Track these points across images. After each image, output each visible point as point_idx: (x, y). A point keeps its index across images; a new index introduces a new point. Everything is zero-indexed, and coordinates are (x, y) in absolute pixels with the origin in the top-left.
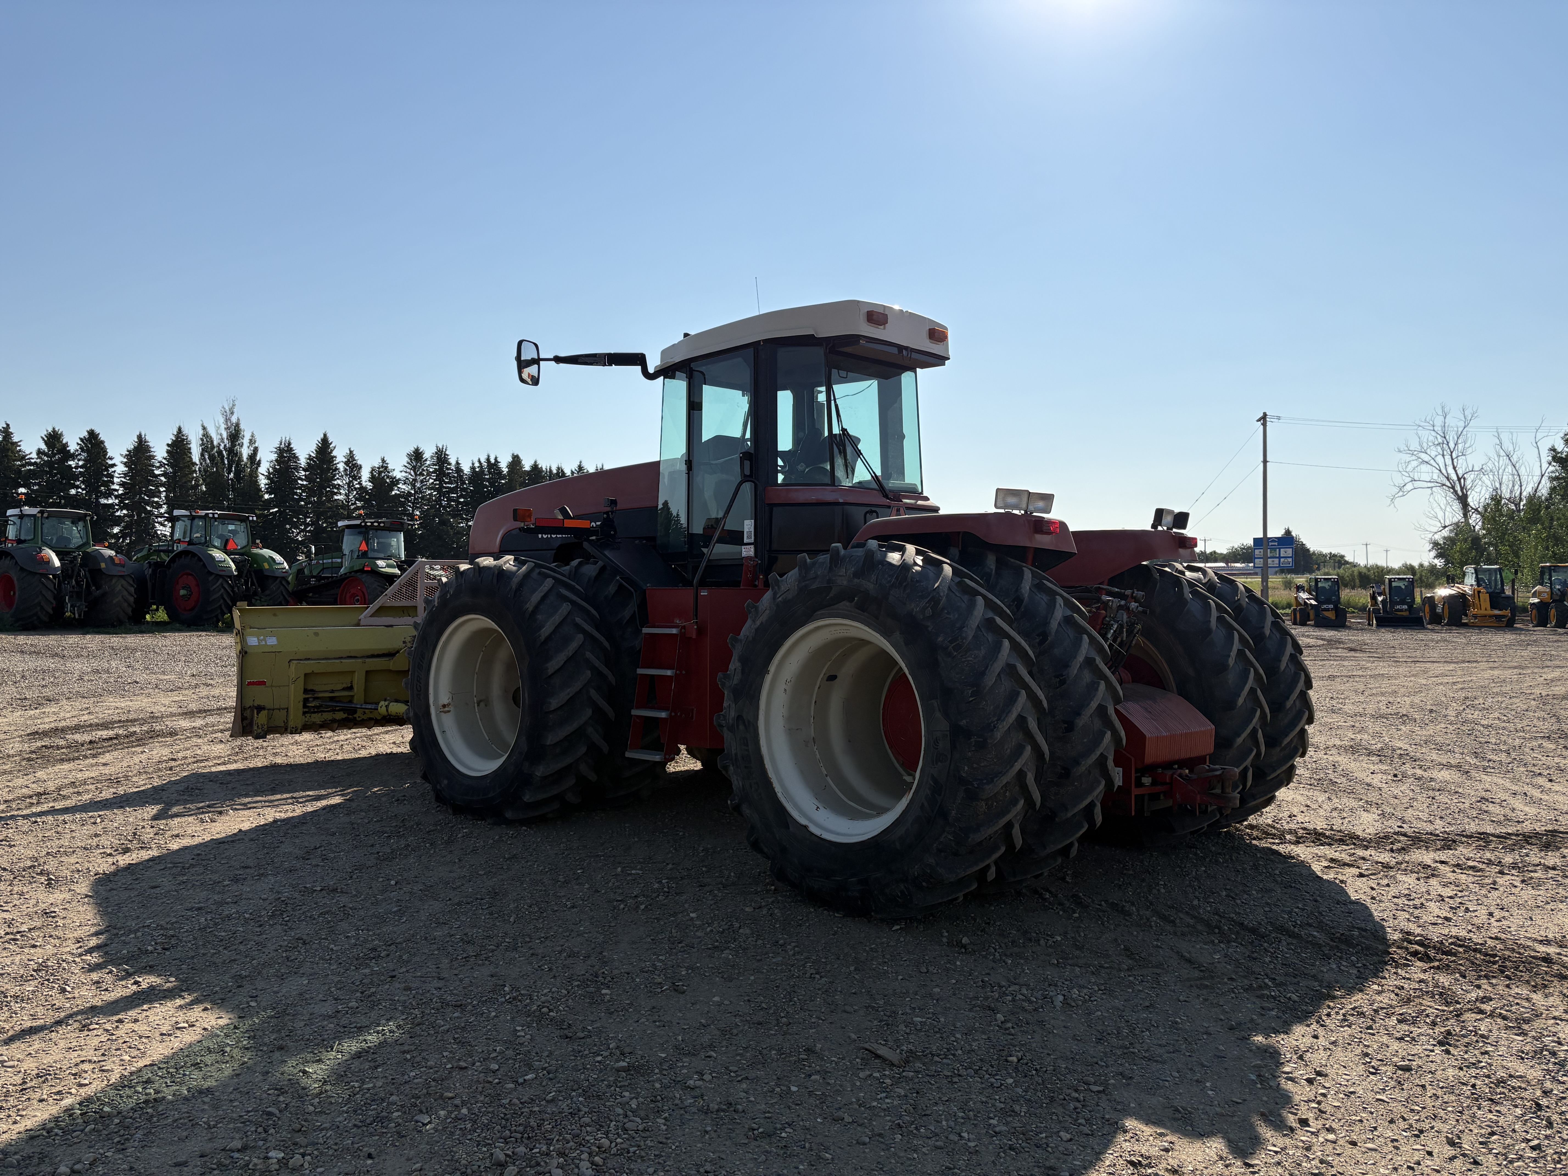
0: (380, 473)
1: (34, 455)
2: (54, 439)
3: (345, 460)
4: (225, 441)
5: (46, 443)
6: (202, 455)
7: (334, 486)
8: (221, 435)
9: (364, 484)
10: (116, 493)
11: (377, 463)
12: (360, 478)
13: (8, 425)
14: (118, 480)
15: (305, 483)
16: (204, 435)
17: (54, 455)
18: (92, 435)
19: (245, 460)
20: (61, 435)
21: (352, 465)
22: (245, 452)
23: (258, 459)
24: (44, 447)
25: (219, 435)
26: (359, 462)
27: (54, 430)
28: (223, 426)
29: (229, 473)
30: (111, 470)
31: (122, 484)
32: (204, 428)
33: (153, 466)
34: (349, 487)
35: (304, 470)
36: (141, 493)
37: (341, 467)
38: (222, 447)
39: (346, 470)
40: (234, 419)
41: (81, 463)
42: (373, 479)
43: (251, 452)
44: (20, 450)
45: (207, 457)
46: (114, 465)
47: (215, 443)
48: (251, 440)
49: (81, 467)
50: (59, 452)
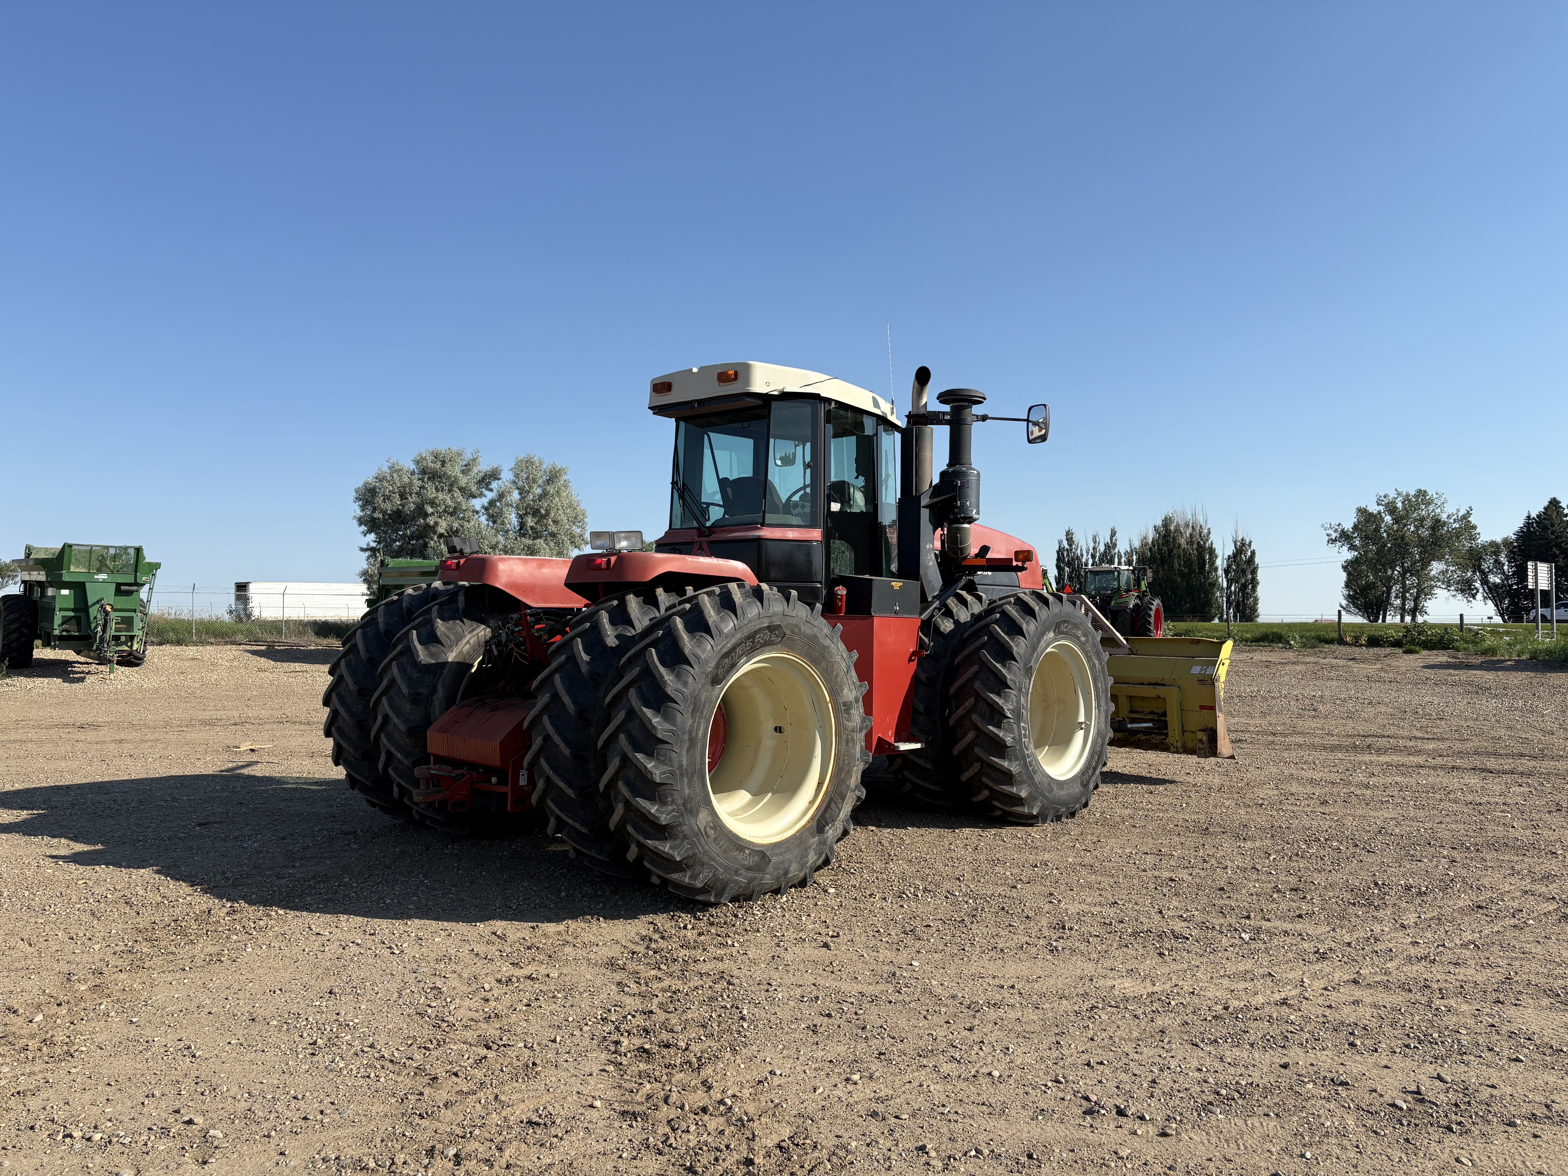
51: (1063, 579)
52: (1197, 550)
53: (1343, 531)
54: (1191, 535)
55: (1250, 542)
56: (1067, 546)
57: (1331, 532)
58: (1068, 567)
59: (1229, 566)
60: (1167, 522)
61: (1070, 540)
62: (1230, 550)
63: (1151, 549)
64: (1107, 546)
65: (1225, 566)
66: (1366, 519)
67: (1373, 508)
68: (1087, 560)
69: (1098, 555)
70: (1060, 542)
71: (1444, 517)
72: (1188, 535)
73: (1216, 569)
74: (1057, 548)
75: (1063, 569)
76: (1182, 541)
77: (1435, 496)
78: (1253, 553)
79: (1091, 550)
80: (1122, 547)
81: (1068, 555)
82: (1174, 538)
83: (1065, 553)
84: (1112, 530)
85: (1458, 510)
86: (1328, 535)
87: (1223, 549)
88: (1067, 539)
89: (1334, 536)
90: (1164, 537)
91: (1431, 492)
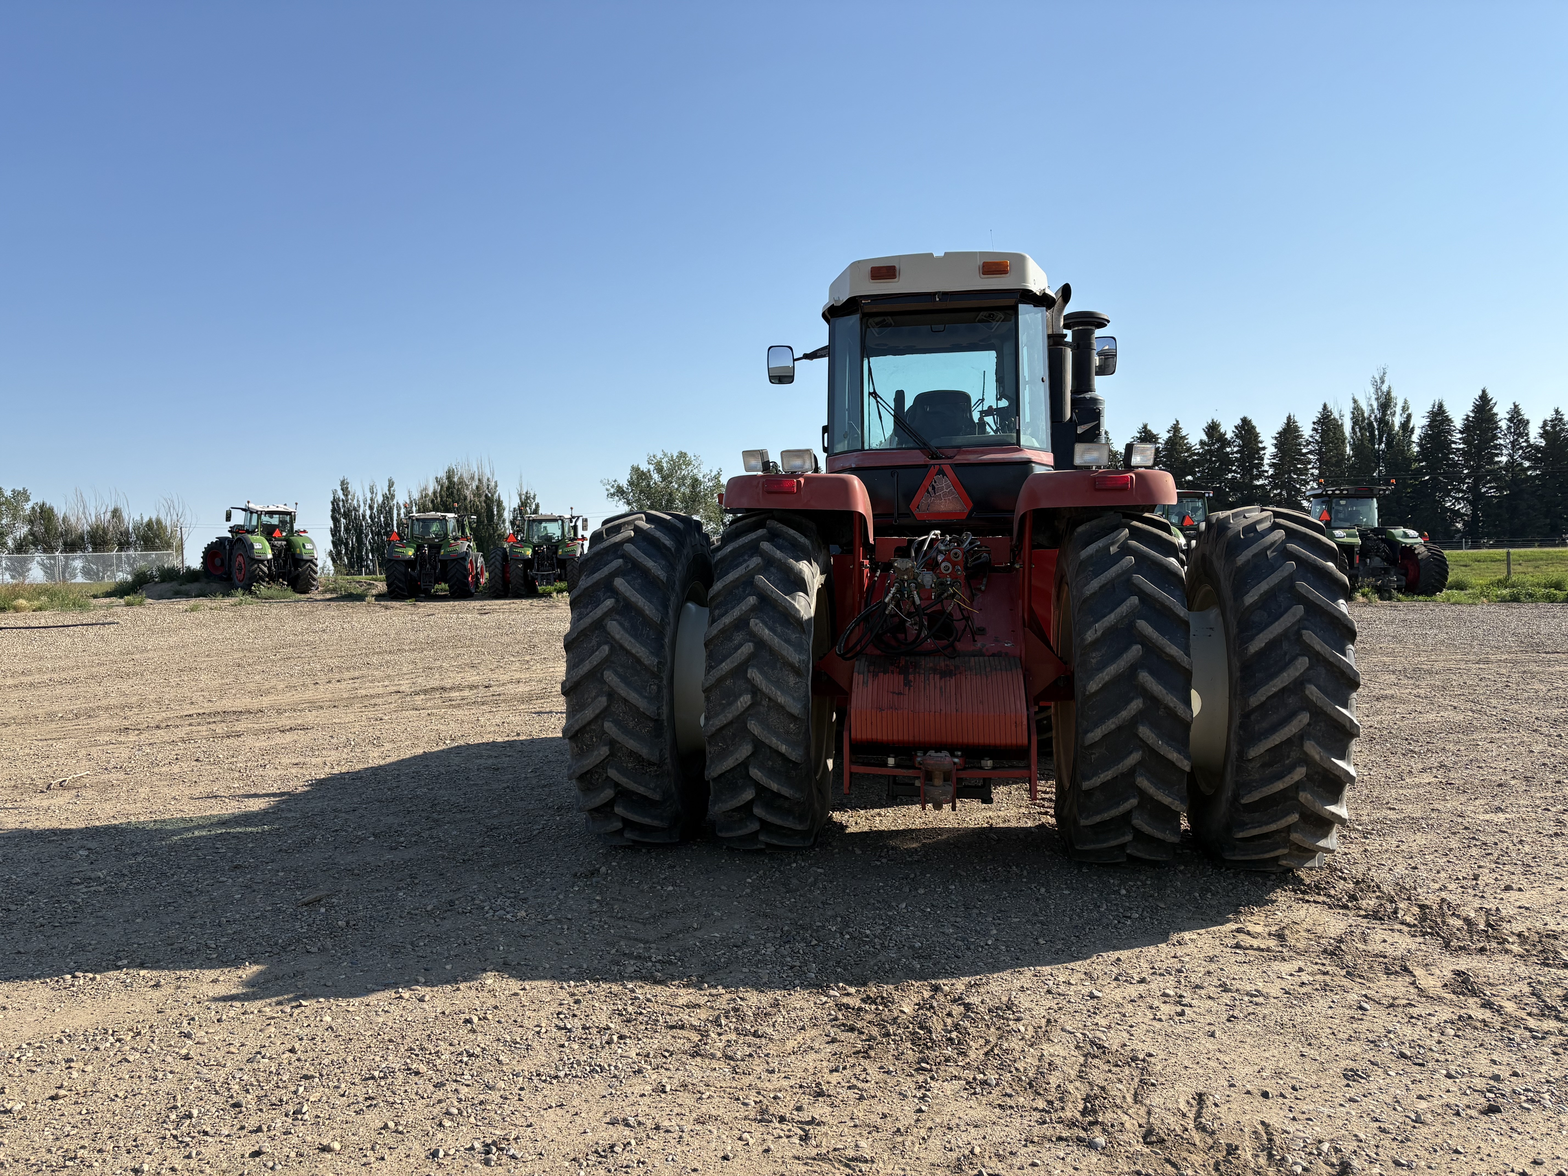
0: (1554, 427)
1: (1198, 447)
2: (1212, 429)
3: (1508, 416)
4: (1376, 411)
5: (1207, 434)
6: (1353, 428)
7: (1496, 447)
8: (1371, 405)
9: (1532, 441)
10: (1266, 474)
11: (1549, 415)
12: (1527, 435)
13: (1177, 422)
14: (1269, 462)
15: (1461, 446)
16: (1354, 409)
17: (1213, 444)
18: (1245, 421)
19: (1397, 428)
20: (1219, 425)
21: (1518, 421)
22: (1397, 421)
23: (1411, 426)
24: (1205, 438)
25: (1369, 404)
26: (1526, 417)
27: (1213, 422)
28: (1374, 397)
29: (1379, 444)
30: (1262, 452)
31: (1272, 465)
32: (1355, 401)
33: (1300, 445)
34: (1513, 446)
35: (1461, 432)
36: (1289, 472)
37: (1503, 424)
38: (1372, 418)
39: (1509, 428)
40: (1385, 388)
41: (1235, 449)
42: (1545, 435)
43: (1403, 420)
44: (1187, 443)
45: (1358, 430)
46: (1264, 448)
47: (1366, 415)
48: (1404, 407)
49: (1236, 452)
50: (1218, 441)
51: (340, 531)
52: (485, 502)
53: (618, 486)
54: (477, 487)
55: (535, 496)
56: (342, 497)
57: (609, 487)
58: (345, 518)
59: (515, 518)
60: (450, 475)
61: (345, 490)
62: (515, 503)
63: (432, 501)
64: (385, 497)
65: (511, 517)
66: (639, 477)
67: (644, 467)
68: (364, 511)
69: (376, 506)
70: (335, 492)
71: (700, 477)
72: (474, 488)
73: (504, 522)
74: (332, 499)
75: (339, 521)
76: (468, 493)
77: (693, 458)
78: (537, 506)
79: (369, 501)
80: (401, 498)
81: (344, 506)
82: (458, 490)
83: (341, 504)
84: (390, 481)
85: (711, 471)
86: (607, 490)
87: (510, 503)
88: (342, 489)
89: (612, 491)
90: (448, 488)
91: (690, 455)
